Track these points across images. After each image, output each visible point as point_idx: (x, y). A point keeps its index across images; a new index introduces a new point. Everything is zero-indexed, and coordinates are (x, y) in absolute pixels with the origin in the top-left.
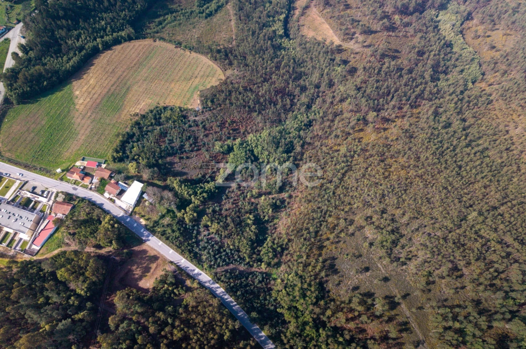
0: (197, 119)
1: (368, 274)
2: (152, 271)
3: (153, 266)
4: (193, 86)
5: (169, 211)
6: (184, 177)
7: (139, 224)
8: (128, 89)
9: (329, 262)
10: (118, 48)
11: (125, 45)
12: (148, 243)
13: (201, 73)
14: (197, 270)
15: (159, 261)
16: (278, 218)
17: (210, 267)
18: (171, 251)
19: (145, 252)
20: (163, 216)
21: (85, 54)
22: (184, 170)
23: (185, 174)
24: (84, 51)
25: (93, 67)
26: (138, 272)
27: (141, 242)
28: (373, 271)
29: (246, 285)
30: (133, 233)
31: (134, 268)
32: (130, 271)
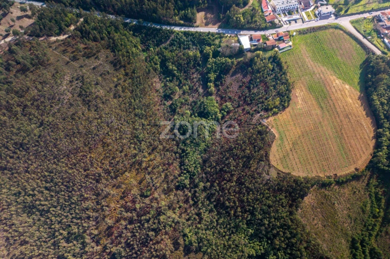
0: (259, 115)
1: (92, 67)
2: (203, 19)
3: (204, 21)
4: (285, 140)
5: (220, 46)
6: (231, 73)
7: (229, 33)
8: (321, 107)
9: (118, 67)
10: (372, 143)
11: (371, 150)
12: (216, 29)
13: (291, 156)
14: (183, 29)
15: (204, 25)
16: (163, 87)
17: (178, 34)
18: (202, 31)
19: (214, 24)
20: (220, 42)
21: (380, 116)
22: (234, 77)
23: (232, 76)
24: (383, 117)
25: (364, 113)
26: (209, 15)
27: (219, 27)
28: (90, 69)
29: (155, 37)
30: (228, 29)
31: (212, 16)
32: (213, 14)
